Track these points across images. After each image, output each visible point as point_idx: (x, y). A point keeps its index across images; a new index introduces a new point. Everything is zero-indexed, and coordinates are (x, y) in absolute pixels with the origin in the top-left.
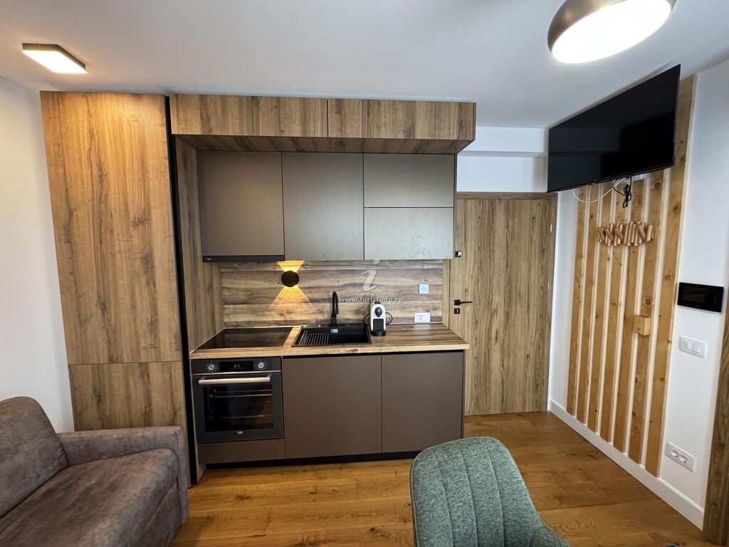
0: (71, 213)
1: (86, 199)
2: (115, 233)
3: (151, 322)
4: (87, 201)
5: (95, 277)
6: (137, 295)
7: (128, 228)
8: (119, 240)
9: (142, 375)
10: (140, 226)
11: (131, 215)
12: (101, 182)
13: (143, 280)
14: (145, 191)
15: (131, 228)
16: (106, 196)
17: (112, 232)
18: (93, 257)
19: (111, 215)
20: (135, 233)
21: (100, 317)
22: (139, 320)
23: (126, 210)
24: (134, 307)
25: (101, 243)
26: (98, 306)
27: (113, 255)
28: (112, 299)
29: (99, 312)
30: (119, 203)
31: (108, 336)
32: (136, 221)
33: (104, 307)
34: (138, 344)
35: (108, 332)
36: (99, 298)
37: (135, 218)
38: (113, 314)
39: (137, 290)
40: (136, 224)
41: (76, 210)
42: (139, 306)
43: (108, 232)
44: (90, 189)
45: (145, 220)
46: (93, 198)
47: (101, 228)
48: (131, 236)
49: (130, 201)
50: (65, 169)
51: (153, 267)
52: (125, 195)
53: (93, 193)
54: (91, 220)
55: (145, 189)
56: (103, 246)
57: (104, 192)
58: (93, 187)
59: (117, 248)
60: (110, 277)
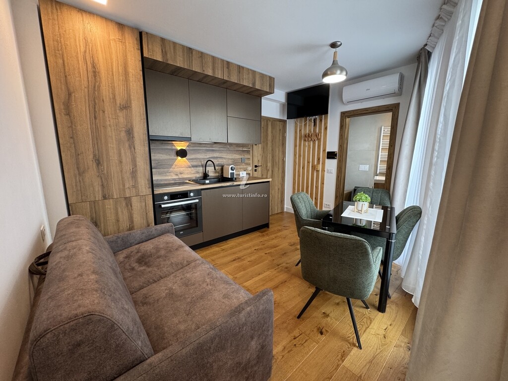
0: (70, 95)
1: (83, 86)
2: (106, 112)
3: (133, 172)
4: (83, 88)
5: (91, 141)
6: (123, 154)
7: (115, 110)
8: (109, 117)
9: (127, 205)
10: (124, 110)
11: (118, 102)
12: (95, 77)
13: (127, 145)
14: (127, 88)
15: (118, 111)
16: (99, 87)
17: (104, 112)
18: (89, 127)
19: (103, 100)
20: (120, 114)
21: (95, 169)
22: (124, 170)
23: (114, 98)
24: (121, 162)
25: (95, 118)
26: (94, 161)
27: (105, 127)
28: (104, 156)
29: (95, 165)
30: (109, 93)
31: (102, 182)
32: (121, 107)
33: (98, 163)
34: (124, 186)
35: (101, 179)
36: (95, 156)
37: (120, 104)
38: (105, 167)
39: (123, 151)
40: (121, 108)
41: (74, 92)
42: (124, 161)
43: (101, 111)
44: (86, 79)
45: (128, 107)
46: (89, 86)
47: (95, 108)
48: (118, 116)
49: (117, 93)
50: (63, 61)
51: (133, 137)
52: (113, 88)
53: (89, 83)
54: (87, 101)
55: (127, 86)
56: (97, 121)
57: (97, 84)
58: (88, 78)
59: (108, 123)
60: (103, 141)
